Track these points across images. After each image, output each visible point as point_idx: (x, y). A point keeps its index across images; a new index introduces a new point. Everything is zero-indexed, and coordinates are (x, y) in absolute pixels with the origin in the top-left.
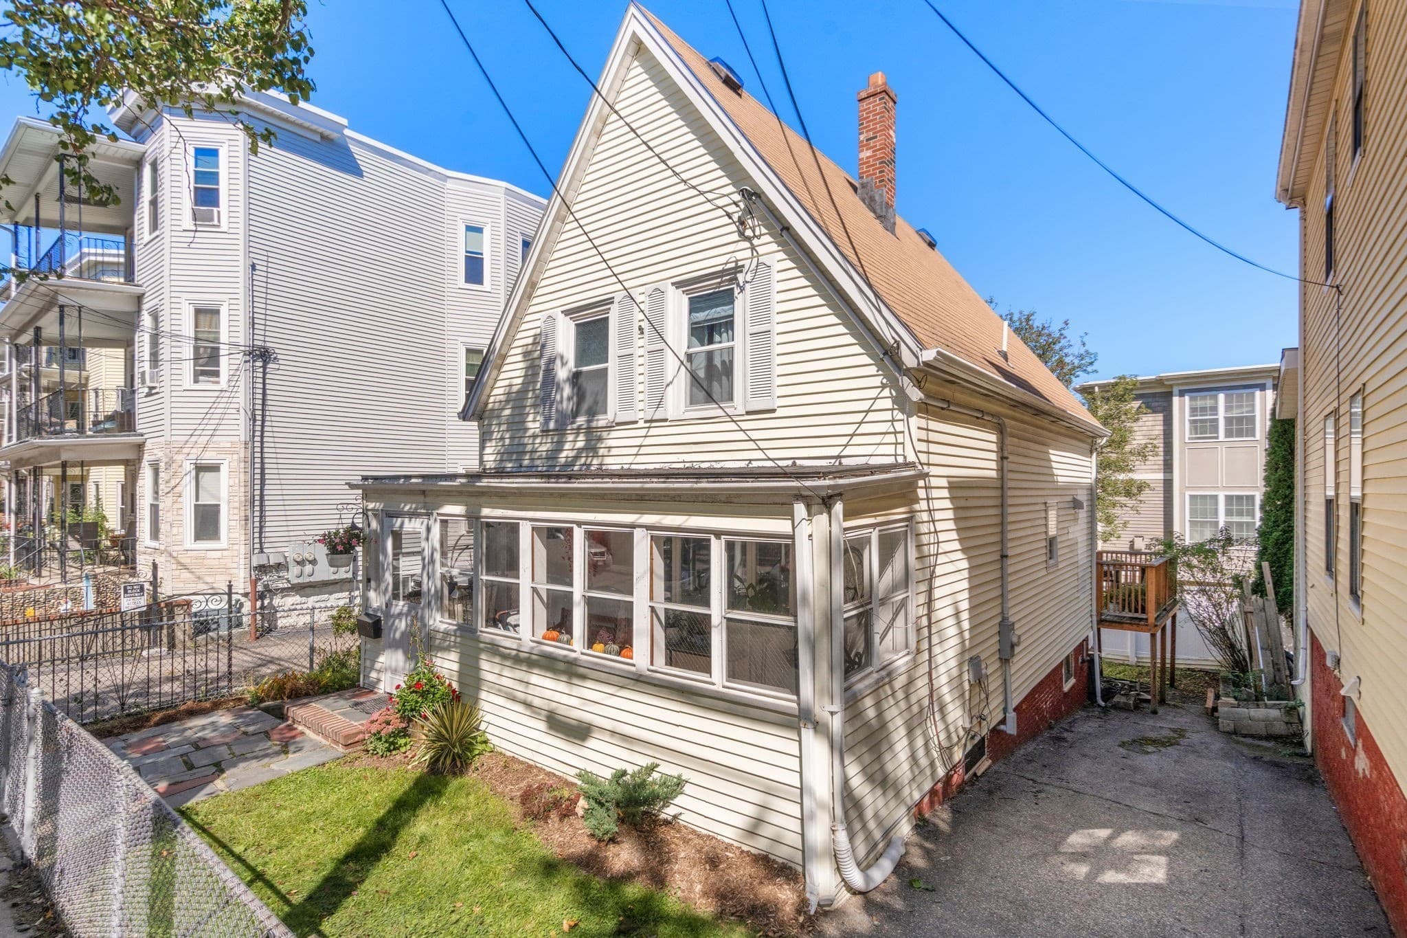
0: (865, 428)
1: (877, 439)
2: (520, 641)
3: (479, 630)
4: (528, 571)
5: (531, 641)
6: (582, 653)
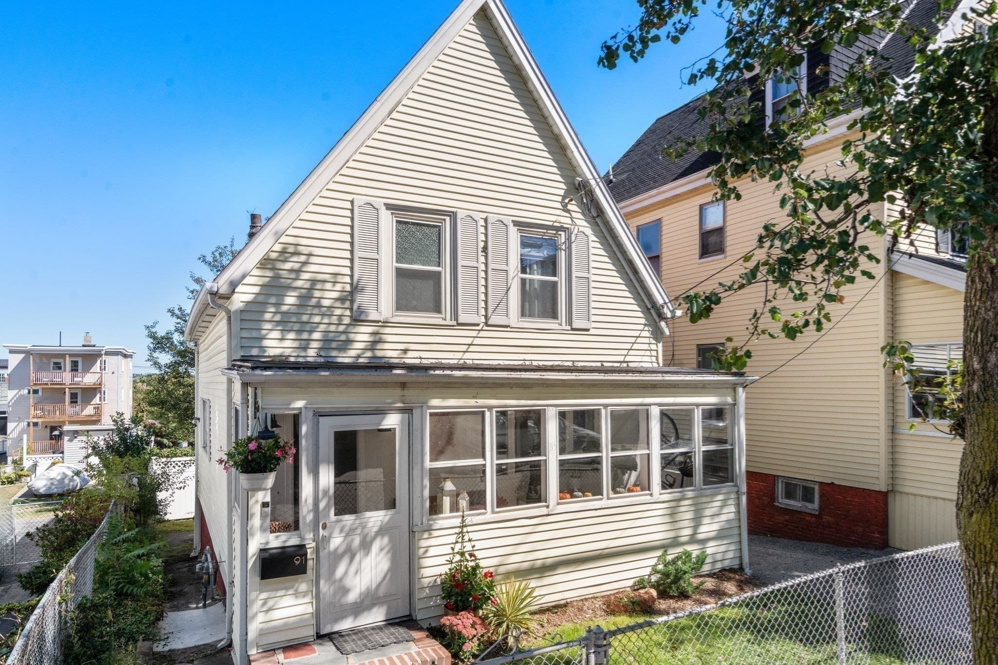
0: (635, 346)
1: (642, 353)
2: (548, 507)
3: (493, 512)
4: (554, 448)
5: (558, 504)
6: (609, 498)
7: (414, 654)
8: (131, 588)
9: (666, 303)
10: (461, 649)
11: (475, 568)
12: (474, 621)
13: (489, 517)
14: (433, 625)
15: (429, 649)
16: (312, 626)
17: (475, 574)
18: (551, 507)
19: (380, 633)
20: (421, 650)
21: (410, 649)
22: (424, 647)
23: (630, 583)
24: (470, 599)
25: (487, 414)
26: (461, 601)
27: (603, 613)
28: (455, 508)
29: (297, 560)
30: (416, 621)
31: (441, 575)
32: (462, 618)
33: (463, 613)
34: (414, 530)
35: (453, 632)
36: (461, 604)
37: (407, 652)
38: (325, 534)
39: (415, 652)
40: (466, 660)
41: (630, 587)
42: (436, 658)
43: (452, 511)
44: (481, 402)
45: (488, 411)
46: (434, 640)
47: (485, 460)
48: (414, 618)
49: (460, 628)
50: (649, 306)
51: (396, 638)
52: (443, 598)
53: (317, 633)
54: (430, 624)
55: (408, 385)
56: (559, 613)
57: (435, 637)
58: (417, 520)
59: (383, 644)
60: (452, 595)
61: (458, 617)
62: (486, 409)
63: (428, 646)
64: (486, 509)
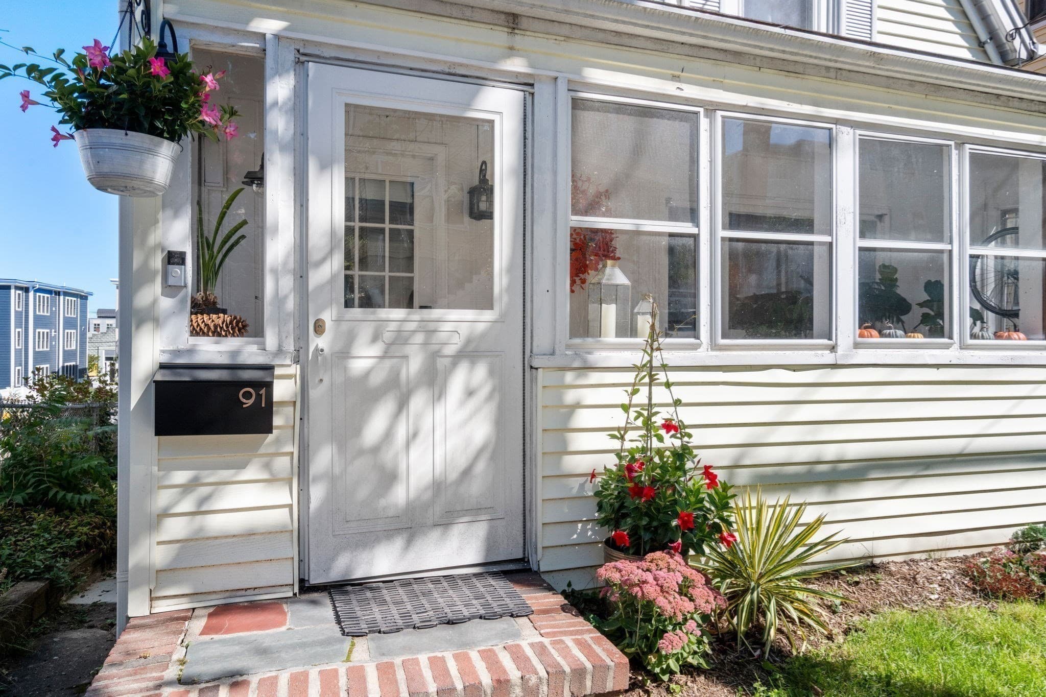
2: (833, 349)
3: (714, 346)
4: (850, 218)
5: (857, 346)
6: (963, 347)
7: (529, 652)
8: (55, 490)
9: (1017, 30)
10: (651, 648)
11: (681, 455)
12: (685, 578)
13: (704, 355)
14: (577, 587)
15: (569, 641)
16: (290, 562)
17: (681, 468)
18: (840, 350)
19: (451, 592)
20: (546, 641)
21: (517, 635)
22: (554, 634)
23: (1007, 535)
24: (674, 523)
25: (704, 123)
26: (647, 528)
27: (969, 594)
28: (627, 328)
29: (248, 395)
30: (537, 573)
31: (593, 476)
32: (653, 567)
33: (658, 554)
34: (535, 365)
35: (630, 602)
36: (646, 537)
37: (510, 642)
38: (320, 346)
39: (532, 645)
40: (666, 678)
41: (1006, 544)
42: (589, 666)
43: (620, 332)
44: (691, 91)
45: (706, 116)
46: (581, 619)
47: (698, 226)
48: (535, 568)
49: (651, 591)
50: (984, 37)
51: (486, 605)
52: (603, 522)
53: (302, 581)
54: (569, 585)
55: (524, 23)
56: (863, 586)
57: (582, 613)
58: (541, 341)
59: (450, 616)
60: (625, 516)
61: (645, 565)
62: (701, 110)
63: (565, 633)
64: (697, 337)
